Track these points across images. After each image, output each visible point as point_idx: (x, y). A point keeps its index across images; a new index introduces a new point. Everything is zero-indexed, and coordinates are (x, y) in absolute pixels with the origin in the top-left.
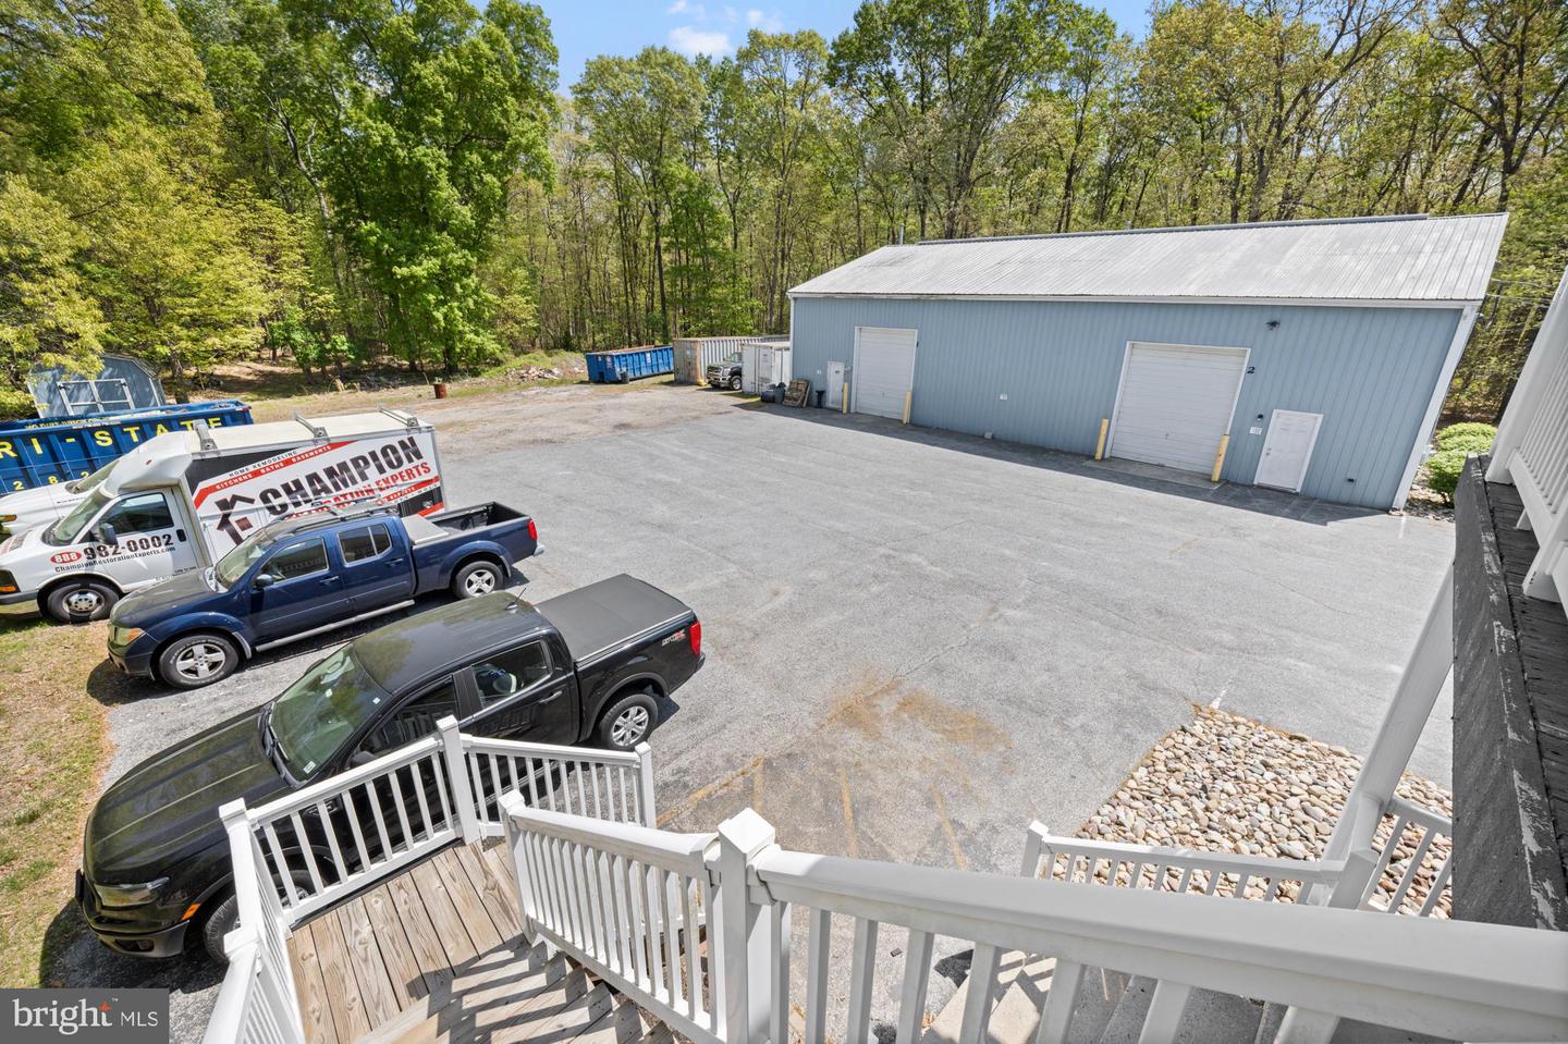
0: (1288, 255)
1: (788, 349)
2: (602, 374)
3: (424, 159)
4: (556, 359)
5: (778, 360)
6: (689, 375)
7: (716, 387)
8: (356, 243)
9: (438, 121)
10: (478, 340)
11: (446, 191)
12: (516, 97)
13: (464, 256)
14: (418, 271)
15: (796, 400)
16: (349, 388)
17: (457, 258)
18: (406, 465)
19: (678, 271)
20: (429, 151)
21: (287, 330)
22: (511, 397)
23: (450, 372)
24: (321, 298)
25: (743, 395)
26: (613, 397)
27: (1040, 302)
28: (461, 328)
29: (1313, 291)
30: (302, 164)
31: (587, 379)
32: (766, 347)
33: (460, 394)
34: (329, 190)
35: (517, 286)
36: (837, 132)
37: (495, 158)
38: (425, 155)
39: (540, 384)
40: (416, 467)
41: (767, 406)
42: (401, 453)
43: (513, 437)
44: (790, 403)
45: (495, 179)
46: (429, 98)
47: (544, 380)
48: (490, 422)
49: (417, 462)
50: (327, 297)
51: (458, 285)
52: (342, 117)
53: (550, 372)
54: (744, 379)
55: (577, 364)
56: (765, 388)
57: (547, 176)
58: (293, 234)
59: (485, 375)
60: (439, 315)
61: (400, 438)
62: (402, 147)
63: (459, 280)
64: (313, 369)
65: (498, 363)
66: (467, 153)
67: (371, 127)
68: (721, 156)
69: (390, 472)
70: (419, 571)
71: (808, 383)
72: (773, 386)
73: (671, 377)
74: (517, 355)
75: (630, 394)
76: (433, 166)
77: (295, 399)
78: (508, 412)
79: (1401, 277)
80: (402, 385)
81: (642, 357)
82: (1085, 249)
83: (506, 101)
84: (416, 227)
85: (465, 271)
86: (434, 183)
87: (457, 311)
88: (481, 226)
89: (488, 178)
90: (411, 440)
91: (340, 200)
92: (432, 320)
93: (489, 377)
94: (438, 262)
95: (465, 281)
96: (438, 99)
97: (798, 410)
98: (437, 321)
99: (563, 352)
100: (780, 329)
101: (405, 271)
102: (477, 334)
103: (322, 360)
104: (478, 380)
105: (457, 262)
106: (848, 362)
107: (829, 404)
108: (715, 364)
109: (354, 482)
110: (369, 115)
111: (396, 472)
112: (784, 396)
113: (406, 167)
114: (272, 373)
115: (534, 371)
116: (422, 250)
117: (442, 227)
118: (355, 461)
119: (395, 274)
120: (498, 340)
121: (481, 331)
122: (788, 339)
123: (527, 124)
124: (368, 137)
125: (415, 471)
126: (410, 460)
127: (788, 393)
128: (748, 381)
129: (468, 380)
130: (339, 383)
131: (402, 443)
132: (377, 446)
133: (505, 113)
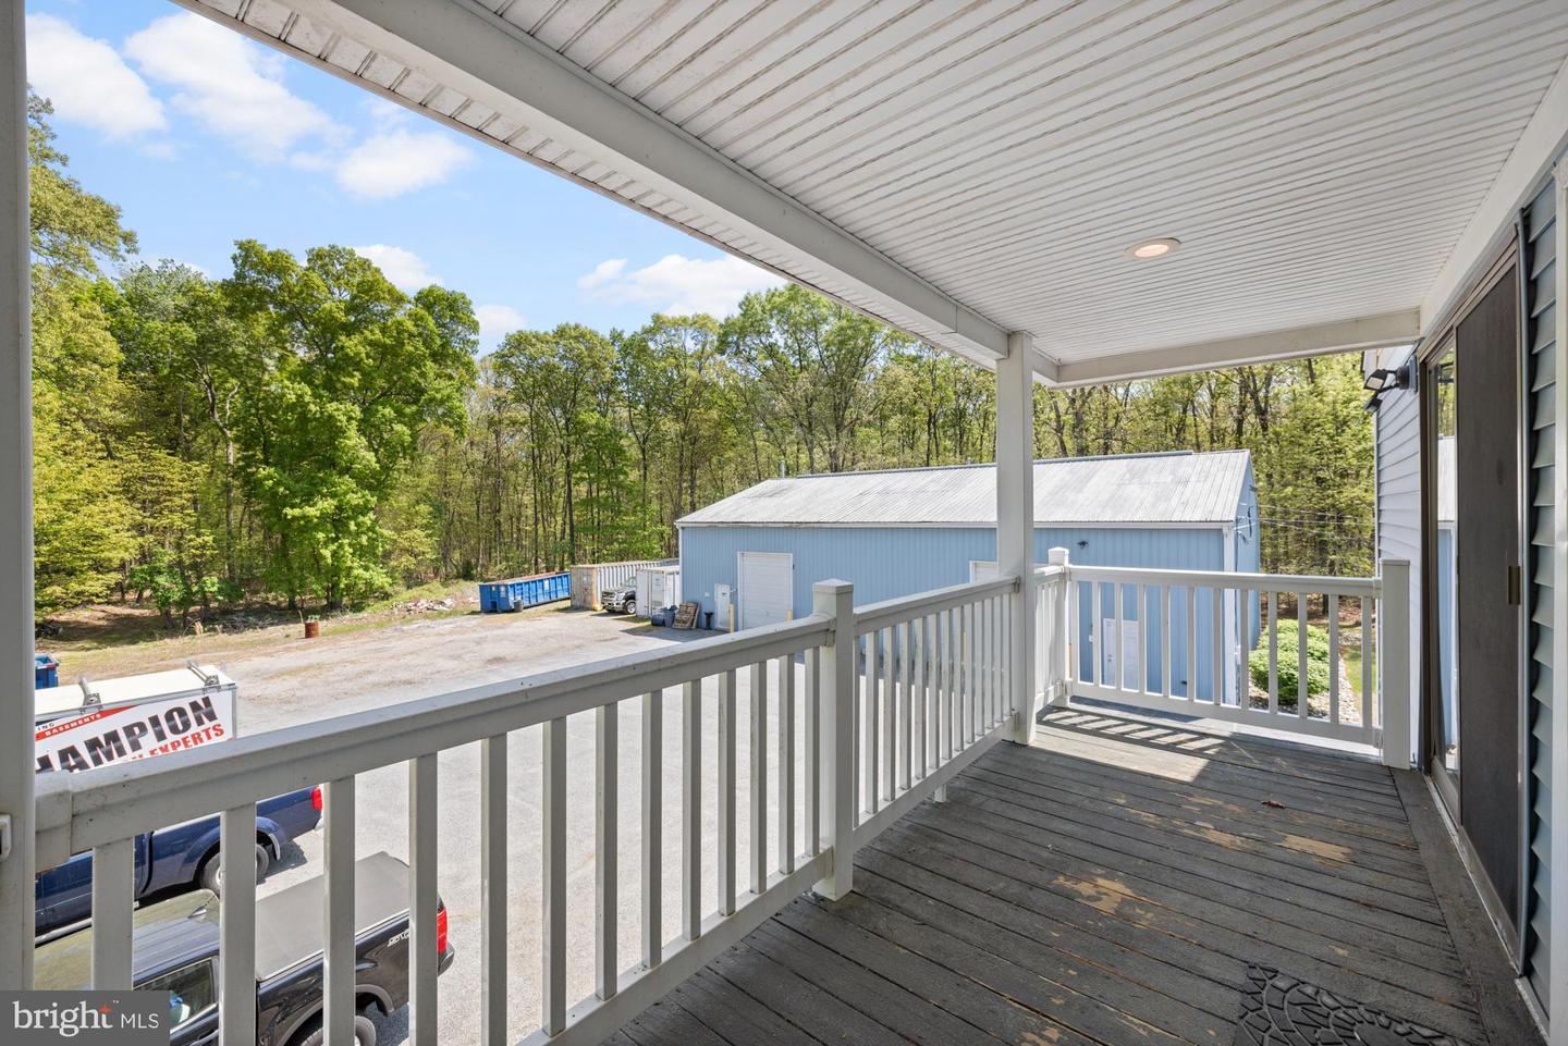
0: (1089, 485)
1: (678, 573)
2: (494, 604)
3: (336, 413)
4: (451, 589)
5: (670, 583)
6: (585, 601)
7: (612, 612)
8: (252, 486)
9: (355, 382)
10: (367, 575)
11: (354, 440)
12: (435, 361)
13: (363, 496)
14: (311, 511)
15: (684, 622)
16: (209, 630)
17: (355, 499)
18: (194, 728)
19: (589, 502)
20: (342, 407)
21: (150, 574)
22: (389, 632)
23: (331, 608)
24: (200, 540)
25: (637, 619)
26: (499, 628)
27: (892, 528)
28: (349, 563)
29: (1107, 516)
30: (217, 416)
31: (479, 609)
32: (657, 572)
33: (335, 632)
34: (237, 440)
35: (419, 521)
36: (732, 388)
37: (408, 410)
38: (338, 410)
39: (426, 617)
40: (207, 731)
41: (656, 630)
42: (191, 716)
43: (371, 679)
44: (679, 625)
45: (405, 428)
46: (349, 363)
47: (432, 613)
48: (352, 662)
49: (208, 724)
50: (206, 538)
51: (352, 523)
52: (266, 377)
53: (442, 603)
54: (638, 602)
55: (471, 592)
56: (657, 612)
57: (459, 424)
58: (183, 480)
59: (369, 610)
60: (327, 553)
61: (192, 699)
62: (314, 403)
63: (355, 518)
64: (173, 611)
65: (386, 596)
66: (380, 408)
67: (288, 388)
68: (631, 405)
69: (171, 737)
70: (156, 863)
71: (697, 605)
72: (665, 610)
73: (568, 603)
74: (409, 587)
75: (519, 624)
76: (344, 419)
77: (142, 645)
78: (377, 650)
79: (1174, 501)
80: (272, 624)
81: (539, 584)
82: (933, 481)
83: (425, 365)
84: (319, 471)
85: (363, 510)
86: (341, 432)
87: (347, 548)
88: (386, 469)
89: (399, 427)
90: (207, 701)
91: (247, 447)
92: (317, 558)
93: (374, 611)
94: (335, 502)
95: (361, 518)
96: (358, 365)
97: (686, 633)
98: (324, 558)
99: (461, 582)
100: (671, 553)
101: (297, 512)
102: (366, 569)
103: (185, 601)
104: (360, 615)
105: (355, 502)
106: (733, 584)
107: (718, 626)
108: (608, 589)
109: (121, 752)
110: (289, 379)
111: (179, 737)
112: (673, 619)
113: (315, 419)
114: (129, 617)
115: (423, 603)
116: (319, 492)
117: (347, 470)
118: (129, 730)
119: (286, 515)
120: (391, 573)
121: (372, 565)
122: (677, 563)
123: (443, 383)
124: (284, 395)
125: (203, 735)
126: (200, 722)
127: (677, 616)
128: (640, 607)
129: (349, 616)
130: (199, 626)
131: (195, 706)
132: (160, 710)
133: (423, 375)
